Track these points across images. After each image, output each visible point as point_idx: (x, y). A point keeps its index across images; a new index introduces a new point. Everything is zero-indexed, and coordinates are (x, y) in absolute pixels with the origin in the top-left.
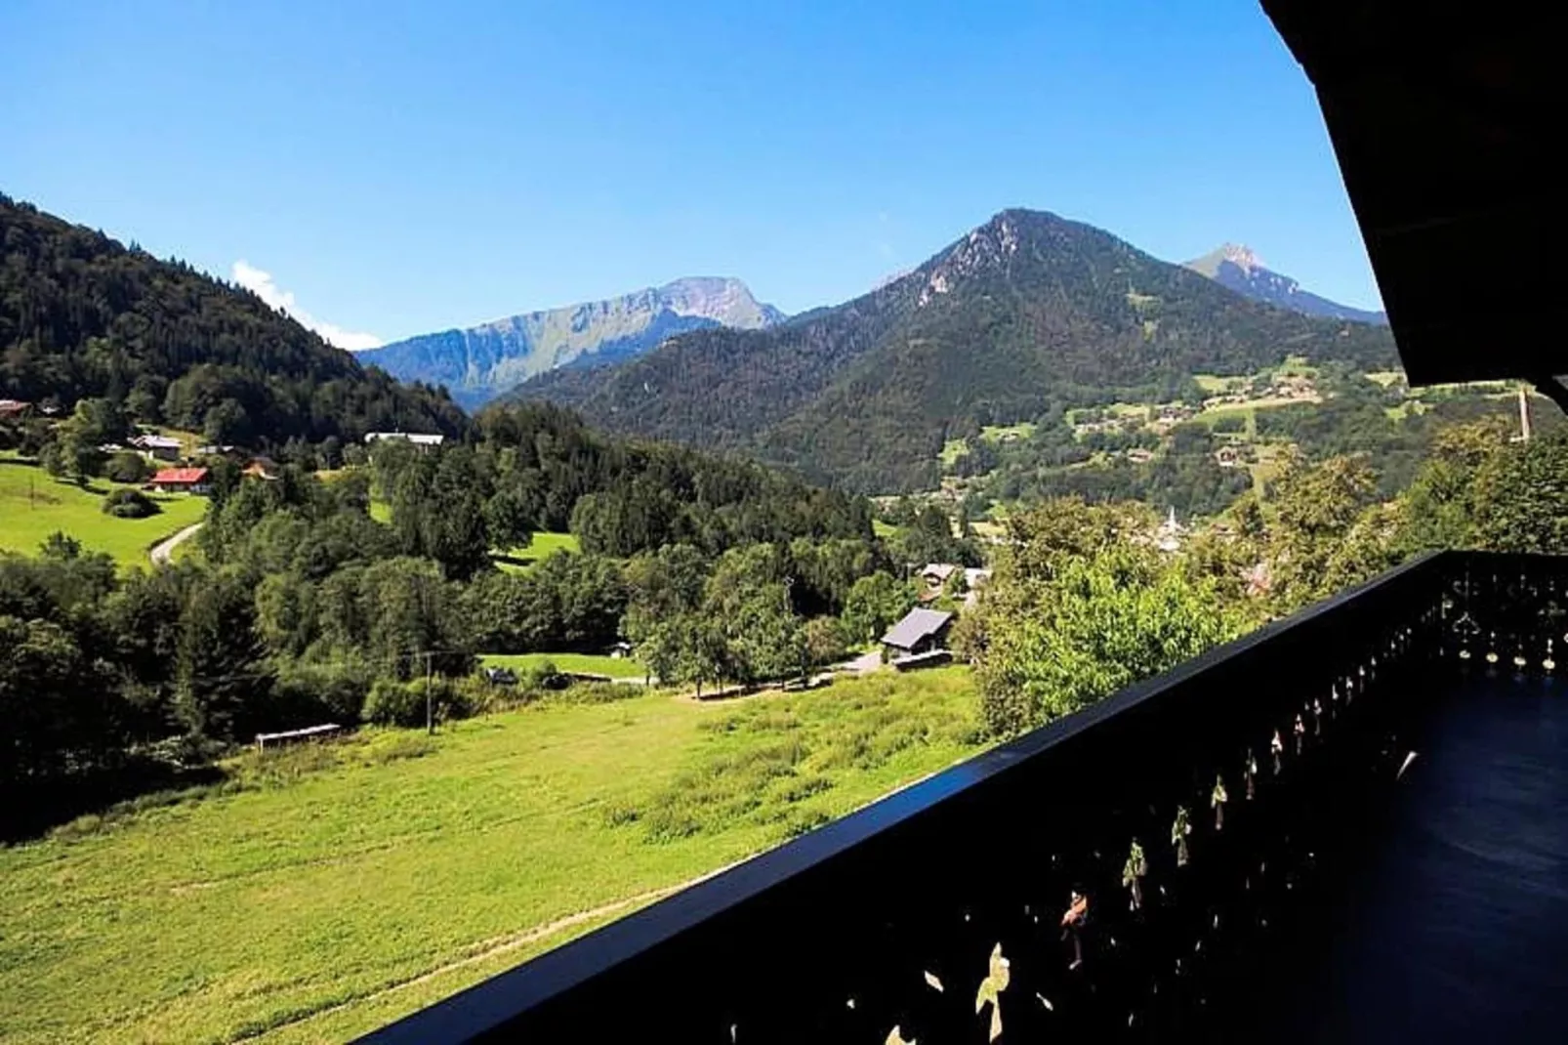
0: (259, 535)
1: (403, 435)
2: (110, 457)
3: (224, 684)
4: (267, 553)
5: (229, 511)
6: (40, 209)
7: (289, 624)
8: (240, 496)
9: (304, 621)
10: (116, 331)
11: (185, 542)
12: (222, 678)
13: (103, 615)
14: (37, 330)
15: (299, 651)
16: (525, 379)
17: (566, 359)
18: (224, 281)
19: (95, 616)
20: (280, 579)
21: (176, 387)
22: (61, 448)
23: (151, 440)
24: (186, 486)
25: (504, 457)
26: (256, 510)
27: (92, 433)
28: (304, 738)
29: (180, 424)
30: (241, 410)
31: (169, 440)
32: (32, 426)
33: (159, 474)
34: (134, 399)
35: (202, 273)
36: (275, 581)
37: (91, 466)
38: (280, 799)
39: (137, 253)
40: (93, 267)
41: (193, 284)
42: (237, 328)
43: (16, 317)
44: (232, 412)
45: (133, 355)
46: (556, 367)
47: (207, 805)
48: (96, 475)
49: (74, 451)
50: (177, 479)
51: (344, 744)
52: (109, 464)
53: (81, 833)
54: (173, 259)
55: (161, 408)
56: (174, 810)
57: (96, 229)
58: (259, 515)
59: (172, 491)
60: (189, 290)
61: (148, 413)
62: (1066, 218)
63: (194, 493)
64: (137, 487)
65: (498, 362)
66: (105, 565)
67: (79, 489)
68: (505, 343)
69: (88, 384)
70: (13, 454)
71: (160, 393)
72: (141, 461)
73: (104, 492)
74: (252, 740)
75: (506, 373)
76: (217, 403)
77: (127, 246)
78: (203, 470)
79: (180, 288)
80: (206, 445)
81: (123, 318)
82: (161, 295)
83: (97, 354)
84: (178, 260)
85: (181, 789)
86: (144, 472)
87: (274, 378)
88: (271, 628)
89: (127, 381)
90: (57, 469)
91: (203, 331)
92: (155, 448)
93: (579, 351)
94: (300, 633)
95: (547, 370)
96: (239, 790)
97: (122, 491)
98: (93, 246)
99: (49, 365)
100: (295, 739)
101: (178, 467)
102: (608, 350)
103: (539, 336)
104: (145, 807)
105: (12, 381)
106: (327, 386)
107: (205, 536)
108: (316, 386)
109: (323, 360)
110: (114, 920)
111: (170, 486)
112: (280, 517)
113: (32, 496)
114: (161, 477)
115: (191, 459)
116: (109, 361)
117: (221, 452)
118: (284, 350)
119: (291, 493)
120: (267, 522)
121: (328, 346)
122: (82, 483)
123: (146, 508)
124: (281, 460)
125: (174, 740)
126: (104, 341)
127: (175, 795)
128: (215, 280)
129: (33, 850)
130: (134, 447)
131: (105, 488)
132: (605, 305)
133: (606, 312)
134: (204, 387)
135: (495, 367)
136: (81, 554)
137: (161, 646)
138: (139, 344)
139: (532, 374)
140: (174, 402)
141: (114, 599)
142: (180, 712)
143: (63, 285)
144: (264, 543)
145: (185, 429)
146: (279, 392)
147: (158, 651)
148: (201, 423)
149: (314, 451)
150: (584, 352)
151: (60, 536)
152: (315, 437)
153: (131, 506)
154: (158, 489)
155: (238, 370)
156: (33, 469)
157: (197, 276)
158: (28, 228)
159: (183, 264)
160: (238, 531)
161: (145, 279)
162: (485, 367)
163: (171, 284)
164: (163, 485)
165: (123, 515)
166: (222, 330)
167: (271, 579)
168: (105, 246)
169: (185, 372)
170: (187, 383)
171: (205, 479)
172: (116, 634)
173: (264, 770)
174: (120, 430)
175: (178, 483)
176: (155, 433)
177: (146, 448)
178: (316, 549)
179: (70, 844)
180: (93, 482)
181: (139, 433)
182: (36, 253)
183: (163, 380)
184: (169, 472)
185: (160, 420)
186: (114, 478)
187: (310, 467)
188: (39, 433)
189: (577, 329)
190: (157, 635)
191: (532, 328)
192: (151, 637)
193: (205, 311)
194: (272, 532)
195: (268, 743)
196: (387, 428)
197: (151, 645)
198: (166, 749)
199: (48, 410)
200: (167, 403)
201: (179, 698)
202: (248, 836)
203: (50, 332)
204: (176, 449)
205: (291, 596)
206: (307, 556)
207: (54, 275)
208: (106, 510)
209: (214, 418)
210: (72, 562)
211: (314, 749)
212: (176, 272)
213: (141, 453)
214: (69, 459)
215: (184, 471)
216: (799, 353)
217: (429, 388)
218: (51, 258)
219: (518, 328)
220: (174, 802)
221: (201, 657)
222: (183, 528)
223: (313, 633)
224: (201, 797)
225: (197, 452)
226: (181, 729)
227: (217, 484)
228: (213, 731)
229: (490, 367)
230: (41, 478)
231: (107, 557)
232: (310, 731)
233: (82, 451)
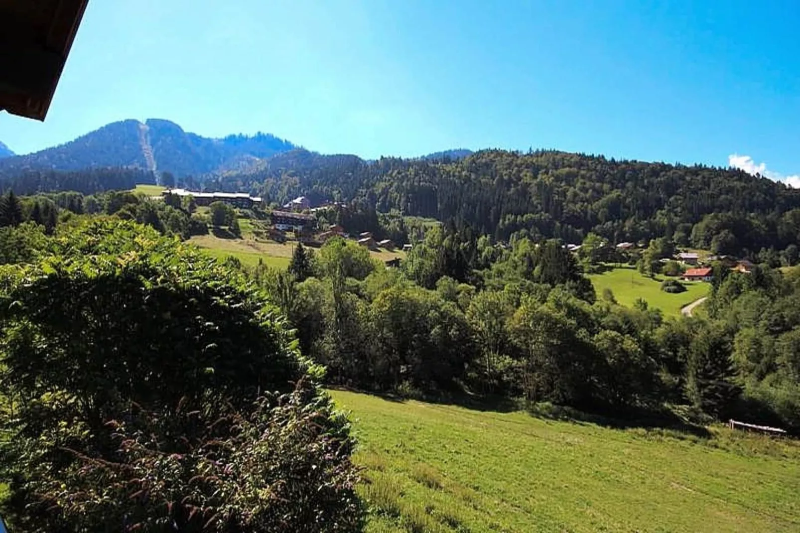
0: (738, 305)
2: (664, 264)
3: (712, 385)
4: (742, 316)
5: (721, 290)
6: (638, 161)
7: (757, 358)
8: (728, 283)
9: (765, 359)
10: (669, 206)
11: (699, 306)
12: (711, 382)
13: (655, 337)
14: (637, 212)
15: (761, 377)
18: (723, 168)
19: (651, 337)
20: (752, 332)
21: (697, 228)
22: (644, 261)
23: (683, 255)
24: (700, 277)
26: (737, 290)
27: (657, 254)
28: (761, 432)
29: (699, 246)
30: (731, 235)
31: (693, 255)
32: (633, 253)
33: (687, 272)
34: (676, 236)
35: (710, 167)
36: (747, 333)
37: (656, 268)
38: (741, 462)
39: (679, 167)
40: (659, 179)
41: (706, 173)
42: (730, 190)
43: (629, 208)
44: (727, 235)
45: (676, 215)
47: (698, 447)
48: (658, 273)
49: (649, 262)
50: (695, 273)
51: (790, 445)
52: (664, 267)
53: (639, 435)
54: (696, 164)
55: (689, 239)
56: (682, 443)
57: (660, 162)
58: (739, 293)
59: (693, 280)
60: (704, 177)
61: (682, 243)
63: (704, 281)
64: (676, 278)
66: (658, 314)
67: (651, 279)
69: (656, 232)
70: (627, 265)
71: (688, 232)
72: (678, 266)
73: (661, 281)
74: (726, 421)
76: (718, 233)
77: (674, 165)
78: (710, 269)
79: (699, 178)
80: (712, 256)
81: (672, 199)
82: (690, 183)
83: (661, 218)
84: (698, 164)
85: (686, 434)
86: (679, 271)
87: (752, 214)
88: (743, 359)
89: (673, 228)
90: (643, 271)
91: (711, 196)
92: (685, 259)
94: (761, 367)
96: (716, 447)
97: (669, 280)
98: (659, 169)
99: (641, 225)
100: (754, 430)
101: (696, 268)
104: (668, 435)
105: (628, 235)
106: (788, 214)
107: (708, 304)
108: (781, 214)
109: (785, 198)
110: (643, 483)
111: (692, 278)
112: (752, 297)
113: (633, 282)
114: (687, 273)
115: (703, 263)
116: (666, 220)
117: (719, 259)
118: (759, 197)
119: (760, 281)
120: (743, 298)
121: (789, 189)
122: (652, 276)
123: (680, 289)
124: (756, 261)
125: (685, 407)
126: (663, 212)
127: (682, 435)
128: (717, 168)
130: (676, 259)
131: (661, 278)
134: (711, 226)
136: (649, 308)
137: (681, 357)
138: (679, 209)
140: (695, 236)
141: (660, 330)
142: (689, 393)
143: (648, 191)
144: (741, 309)
145: (701, 248)
146: (756, 222)
147: (679, 360)
148: (709, 245)
149: (779, 256)
151: (640, 301)
152: (780, 246)
153: (673, 287)
154: (686, 279)
155: (730, 213)
156: (632, 270)
157: (707, 169)
158: (634, 170)
159: (701, 165)
160: (726, 301)
161: (682, 178)
163: (694, 177)
164: (689, 277)
165: (669, 291)
166: (721, 194)
167: (745, 331)
168: (665, 167)
169: (701, 220)
170: (701, 225)
171: (709, 274)
172: (660, 347)
173: (733, 441)
174: (669, 252)
175: (696, 276)
176: (686, 252)
177: (681, 259)
178: (774, 317)
179: (634, 438)
180: (657, 276)
181: (678, 252)
182: (637, 179)
183: (690, 225)
184: (692, 271)
185: (688, 244)
186: (666, 274)
187: (776, 265)
188: (636, 255)
190: (678, 352)
192: (675, 352)
193: (712, 185)
194: (746, 303)
195: (736, 426)
197: (676, 356)
198: (681, 410)
199: (641, 245)
200: (692, 236)
201: (688, 386)
202: (717, 475)
203: (642, 212)
204: (696, 259)
205: (757, 342)
206: (770, 320)
207: (643, 187)
208: (662, 289)
209: (716, 241)
210: (645, 312)
211: (767, 441)
212: (698, 170)
213: (679, 262)
214: (647, 266)
215: (699, 270)
218: (643, 180)
220: (682, 439)
221: (699, 368)
222: (698, 299)
223: (771, 368)
224: (695, 442)
225: (707, 260)
226: (688, 402)
227: (716, 276)
228: (707, 409)
230: (637, 274)
231: (658, 310)
232: (765, 428)
233: (652, 262)
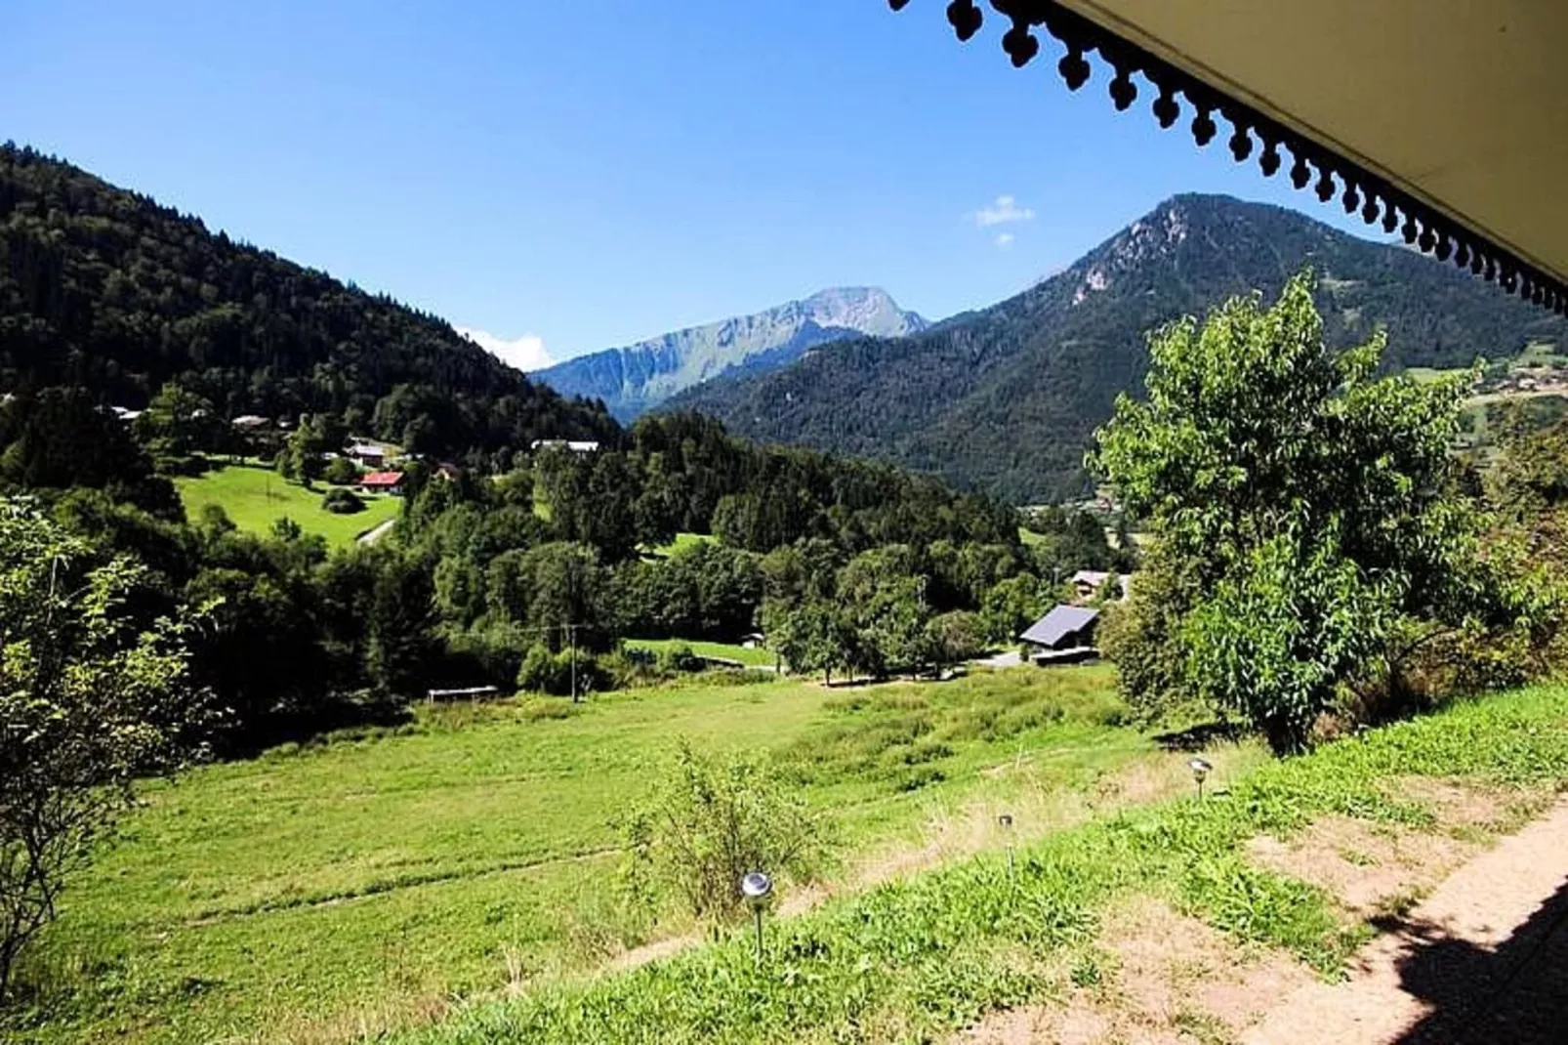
0: (440, 526)
1: (564, 442)
2: (329, 463)
3: (404, 644)
4: (445, 542)
5: (418, 507)
6: (279, 255)
7: (459, 600)
8: (426, 493)
9: (472, 598)
10: (336, 358)
11: (385, 534)
12: (404, 639)
13: (313, 581)
14: (276, 359)
15: (468, 624)
16: (673, 394)
17: (712, 374)
18: (421, 312)
19: (307, 582)
20: (455, 563)
21: (383, 404)
22: (290, 454)
23: (360, 449)
24: (387, 487)
25: (652, 462)
26: (438, 505)
27: (316, 441)
28: (468, 697)
29: (384, 437)
30: (431, 423)
31: (375, 450)
32: (270, 437)
33: (367, 477)
34: (349, 415)
35: (403, 305)
36: (450, 563)
37: (313, 470)
38: (444, 741)
39: (353, 289)
40: (319, 303)
41: (397, 314)
42: (432, 351)
43: (259, 346)
44: (425, 422)
45: (348, 378)
46: (704, 381)
47: (384, 742)
48: (318, 478)
49: (301, 456)
50: (379, 481)
51: (500, 704)
52: (328, 468)
53: (285, 756)
54: (381, 294)
55: (370, 422)
56: (359, 745)
57: (322, 271)
58: (441, 510)
59: (375, 492)
60: (392, 320)
61: (360, 428)
62: (1246, 199)
63: (393, 494)
64: (349, 488)
65: (651, 377)
66: (317, 545)
67: (304, 489)
68: (657, 360)
69: (315, 401)
70: (255, 460)
71: (369, 410)
72: (352, 466)
73: (323, 492)
74: (424, 695)
75: (658, 388)
76: (414, 417)
77: (345, 284)
78: (400, 474)
79: (387, 318)
80: (404, 454)
81: (342, 346)
82: (371, 325)
83: (322, 376)
84: (385, 295)
85: (365, 729)
86: (355, 476)
87: (459, 395)
88: (446, 602)
89: (343, 399)
90: (288, 473)
91: (403, 355)
92: (364, 456)
93: (724, 365)
94: (469, 608)
95: (695, 383)
96: (410, 732)
97: (335, 491)
98: (320, 284)
99: (284, 386)
100: (461, 697)
101: (381, 472)
102: (752, 362)
103: (688, 352)
104: (336, 740)
105: (257, 401)
106: (502, 401)
107: (399, 528)
108: (495, 402)
109: (500, 379)
111: (374, 487)
112: (457, 511)
113: (268, 494)
114: (367, 479)
115: (392, 466)
116: (330, 383)
117: (414, 459)
118: (468, 370)
119: (469, 491)
120: (447, 515)
121: (504, 366)
122: (307, 484)
123: (355, 505)
124: (461, 464)
125: (364, 692)
126: (327, 366)
127: (360, 732)
128: (413, 310)
129: (244, 765)
130: (348, 455)
131: (321, 488)
132: (750, 319)
133: (750, 326)
134: (404, 404)
135: (648, 383)
136: (301, 537)
137: (357, 609)
138: (353, 368)
139: (680, 388)
140: (380, 418)
141: (323, 567)
142: (370, 668)
143: (297, 319)
144: (444, 532)
145: (388, 441)
146: (463, 407)
148: (400, 435)
149: (490, 460)
150: (730, 365)
151: (285, 521)
152: (492, 446)
153: (342, 504)
154: (365, 490)
155: (430, 388)
156: (269, 472)
157: (398, 307)
158: (268, 269)
159: (389, 298)
160: (424, 523)
161: (359, 311)
162: (639, 383)
163: (379, 316)
164: (369, 486)
165: (336, 510)
166: (417, 355)
167: (445, 561)
168: (327, 284)
169: (388, 392)
170: (390, 401)
171: (399, 483)
172: (323, 598)
173: (433, 720)
174: (336, 440)
175: (380, 485)
176: (365, 444)
177: (357, 456)
178: (485, 539)
179: (274, 763)
180: (315, 484)
181: (352, 443)
182: (275, 292)
183: (371, 397)
184: (373, 476)
185: (369, 433)
186: (332, 481)
187: (486, 471)
188: (276, 442)
189: (723, 344)
190: (354, 600)
191: (682, 344)
192: (350, 601)
193: (406, 337)
194: (451, 522)
195: (437, 698)
196: (552, 437)
197: (349, 608)
198: (360, 696)
199: (283, 425)
200: (375, 419)
201: (370, 655)
203: (286, 359)
204: (381, 457)
205: (462, 577)
206: (478, 544)
207: (289, 311)
208: (325, 506)
209: (412, 429)
210: (294, 542)
211: (475, 706)
212: (384, 305)
213: (352, 460)
214: (297, 463)
215: (385, 475)
216: (943, 359)
217: (588, 401)
218: (288, 296)
219: (669, 345)
220: (358, 739)
221: (387, 621)
222: (382, 523)
223: (480, 608)
224: (380, 736)
225: (395, 460)
226: (370, 682)
227: (410, 485)
228: (397, 686)
229: (643, 384)
230: (277, 481)
231: (321, 539)
232: (473, 690)
233: (307, 456)
